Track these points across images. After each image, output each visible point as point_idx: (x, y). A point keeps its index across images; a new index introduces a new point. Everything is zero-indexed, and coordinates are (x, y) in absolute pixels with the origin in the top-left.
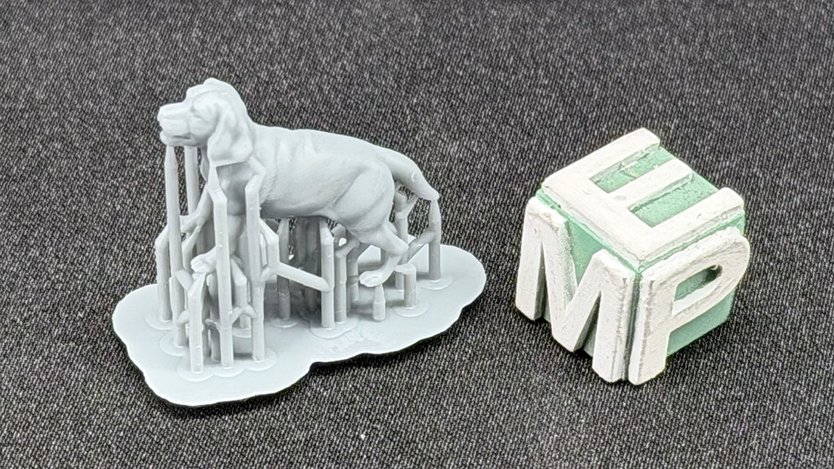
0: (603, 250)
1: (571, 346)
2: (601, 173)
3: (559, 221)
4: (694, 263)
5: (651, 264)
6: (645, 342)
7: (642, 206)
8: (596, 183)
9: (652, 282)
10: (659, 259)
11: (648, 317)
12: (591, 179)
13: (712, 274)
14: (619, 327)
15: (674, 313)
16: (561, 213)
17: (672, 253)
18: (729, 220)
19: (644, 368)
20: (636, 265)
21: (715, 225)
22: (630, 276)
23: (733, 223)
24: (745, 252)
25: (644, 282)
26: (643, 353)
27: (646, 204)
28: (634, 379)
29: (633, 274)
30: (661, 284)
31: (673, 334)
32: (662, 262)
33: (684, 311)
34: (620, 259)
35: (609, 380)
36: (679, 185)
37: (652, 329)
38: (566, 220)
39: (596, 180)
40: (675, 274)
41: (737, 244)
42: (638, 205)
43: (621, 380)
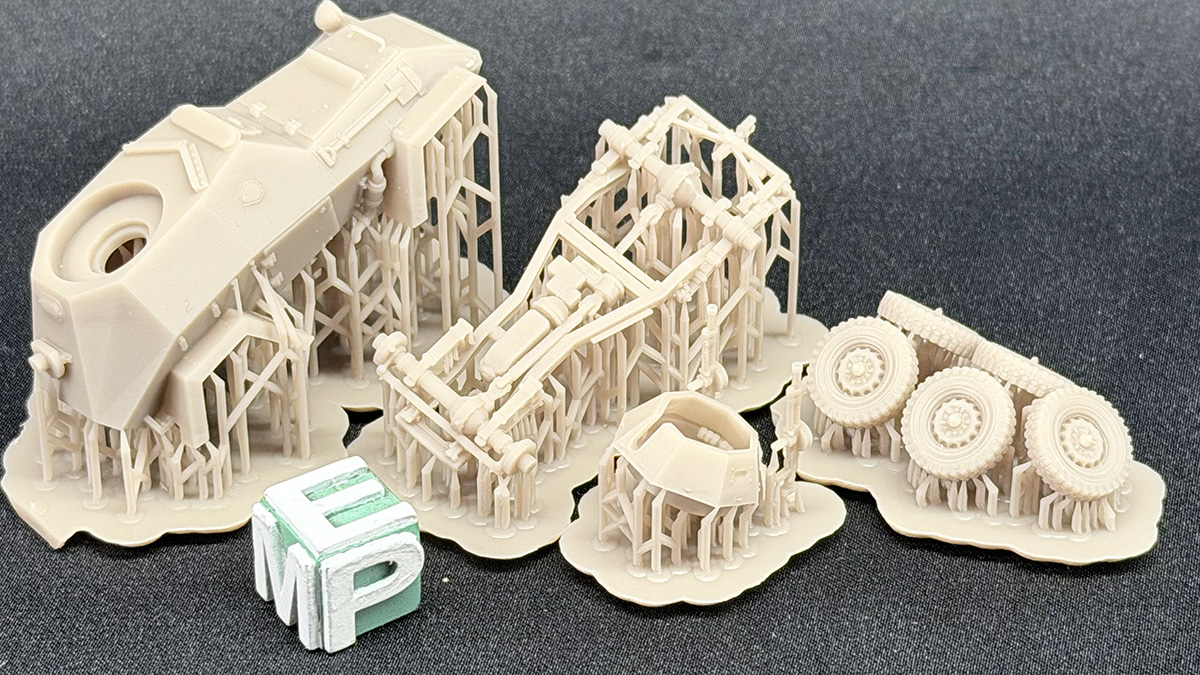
0: (298, 544)
1: (288, 623)
2: (312, 487)
3: (271, 521)
4: (366, 557)
5: (329, 556)
6: (330, 618)
7: (337, 513)
8: (307, 496)
9: (327, 569)
10: (337, 552)
11: (329, 596)
12: (303, 491)
13: (389, 568)
14: (309, 605)
15: (355, 596)
16: (275, 516)
17: (349, 548)
18: (403, 527)
19: (334, 640)
20: (317, 555)
21: (390, 531)
22: (312, 563)
23: (407, 529)
24: (419, 552)
25: (323, 568)
26: (330, 627)
27: (341, 512)
28: (328, 649)
29: (314, 563)
30: (337, 572)
31: (358, 615)
32: (340, 555)
33: (366, 596)
35: (309, 649)
36: (373, 499)
37: (334, 608)
38: (276, 520)
39: (307, 493)
40: (348, 565)
41: (409, 546)
42: (333, 511)
43: (319, 649)
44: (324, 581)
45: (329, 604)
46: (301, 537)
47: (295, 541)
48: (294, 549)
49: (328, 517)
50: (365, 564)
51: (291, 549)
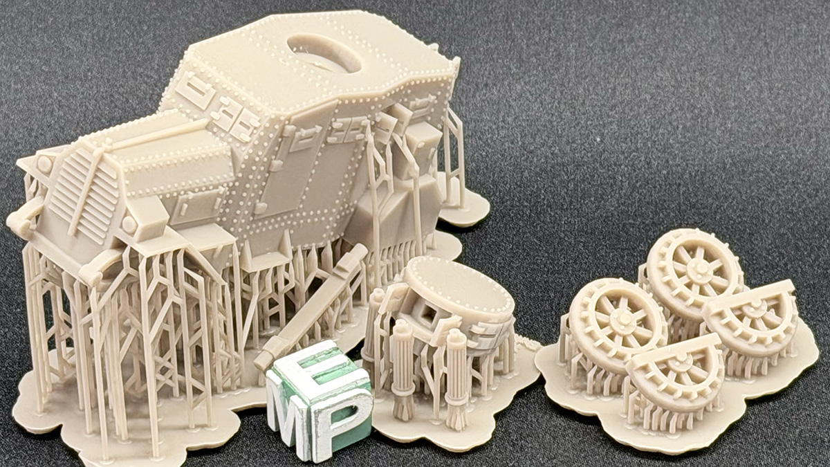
0: (296, 396)
2: (304, 360)
3: (278, 381)
4: (339, 403)
5: (316, 402)
6: (316, 441)
7: (320, 376)
8: (300, 365)
9: (315, 411)
10: (320, 400)
11: (316, 427)
12: (298, 363)
13: (353, 410)
14: (303, 433)
15: (332, 428)
16: (281, 378)
17: (328, 398)
18: (361, 384)
21: (354, 386)
25: (312, 411)
27: (322, 375)
28: (315, 461)
29: (306, 407)
30: (320, 412)
31: (334, 439)
32: (322, 401)
33: (338, 427)
34: (303, 400)
35: (303, 460)
36: (342, 366)
37: (319, 435)
38: (282, 381)
40: (328, 408)
42: (317, 375)
43: (309, 461)
44: (313, 417)
45: (316, 431)
46: (298, 391)
47: (294, 393)
48: (293, 399)
49: (314, 378)
50: (338, 408)
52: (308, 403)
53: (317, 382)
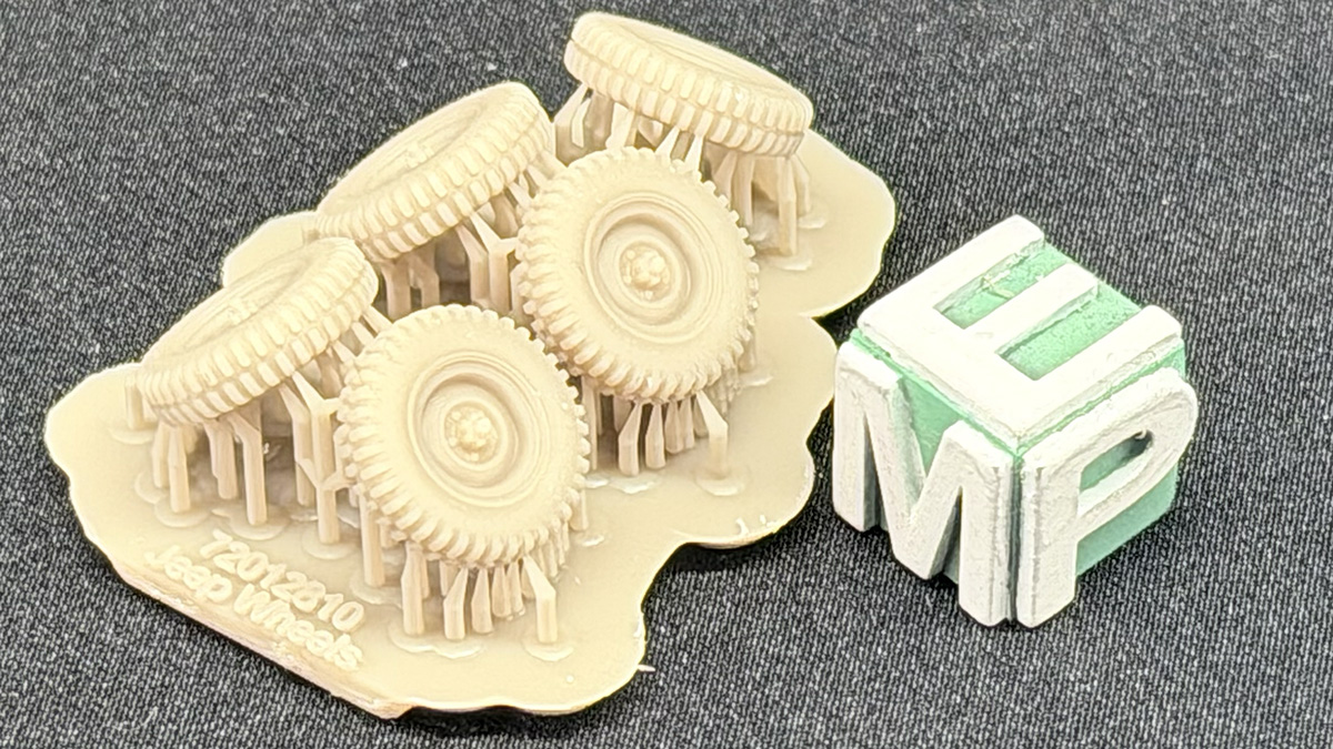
0: (961, 423)
1: (924, 569)
2: (952, 296)
3: (889, 380)
5: (1036, 441)
7: (1018, 346)
8: (943, 313)
9: (1039, 470)
10: (1049, 431)
11: (1038, 524)
12: (936, 307)
13: (1138, 445)
14: (994, 542)
15: (1081, 511)
16: (891, 366)
17: (1070, 418)
18: (1159, 358)
19: (1041, 600)
22: (1004, 462)
23: (1167, 362)
24: (1190, 404)
25: (1029, 468)
27: (1025, 342)
28: (1027, 618)
29: (1009, 460)
30: (1056, 473)
31: (1083, 544)
32: (1056, 435)
33: (1098, 506)
34: (989, 436)
35: (988, 624)
36: (1077, 306)
37: (1046, 541)
38: (901, 376)
39: (943, 308)
40: (1077, 454)
41: (1174, 396)
42: (1012, 344)
43: (1005, 622)
44: (1029, 493)
45: (1038, 535)
46: (963, 409)
47: (954, 417)
48: (957, 433)
49: (1004, 357)
50: (1102, 448)
51: (949, 434)
52: (1013, 444)
53: (1018, 367)
